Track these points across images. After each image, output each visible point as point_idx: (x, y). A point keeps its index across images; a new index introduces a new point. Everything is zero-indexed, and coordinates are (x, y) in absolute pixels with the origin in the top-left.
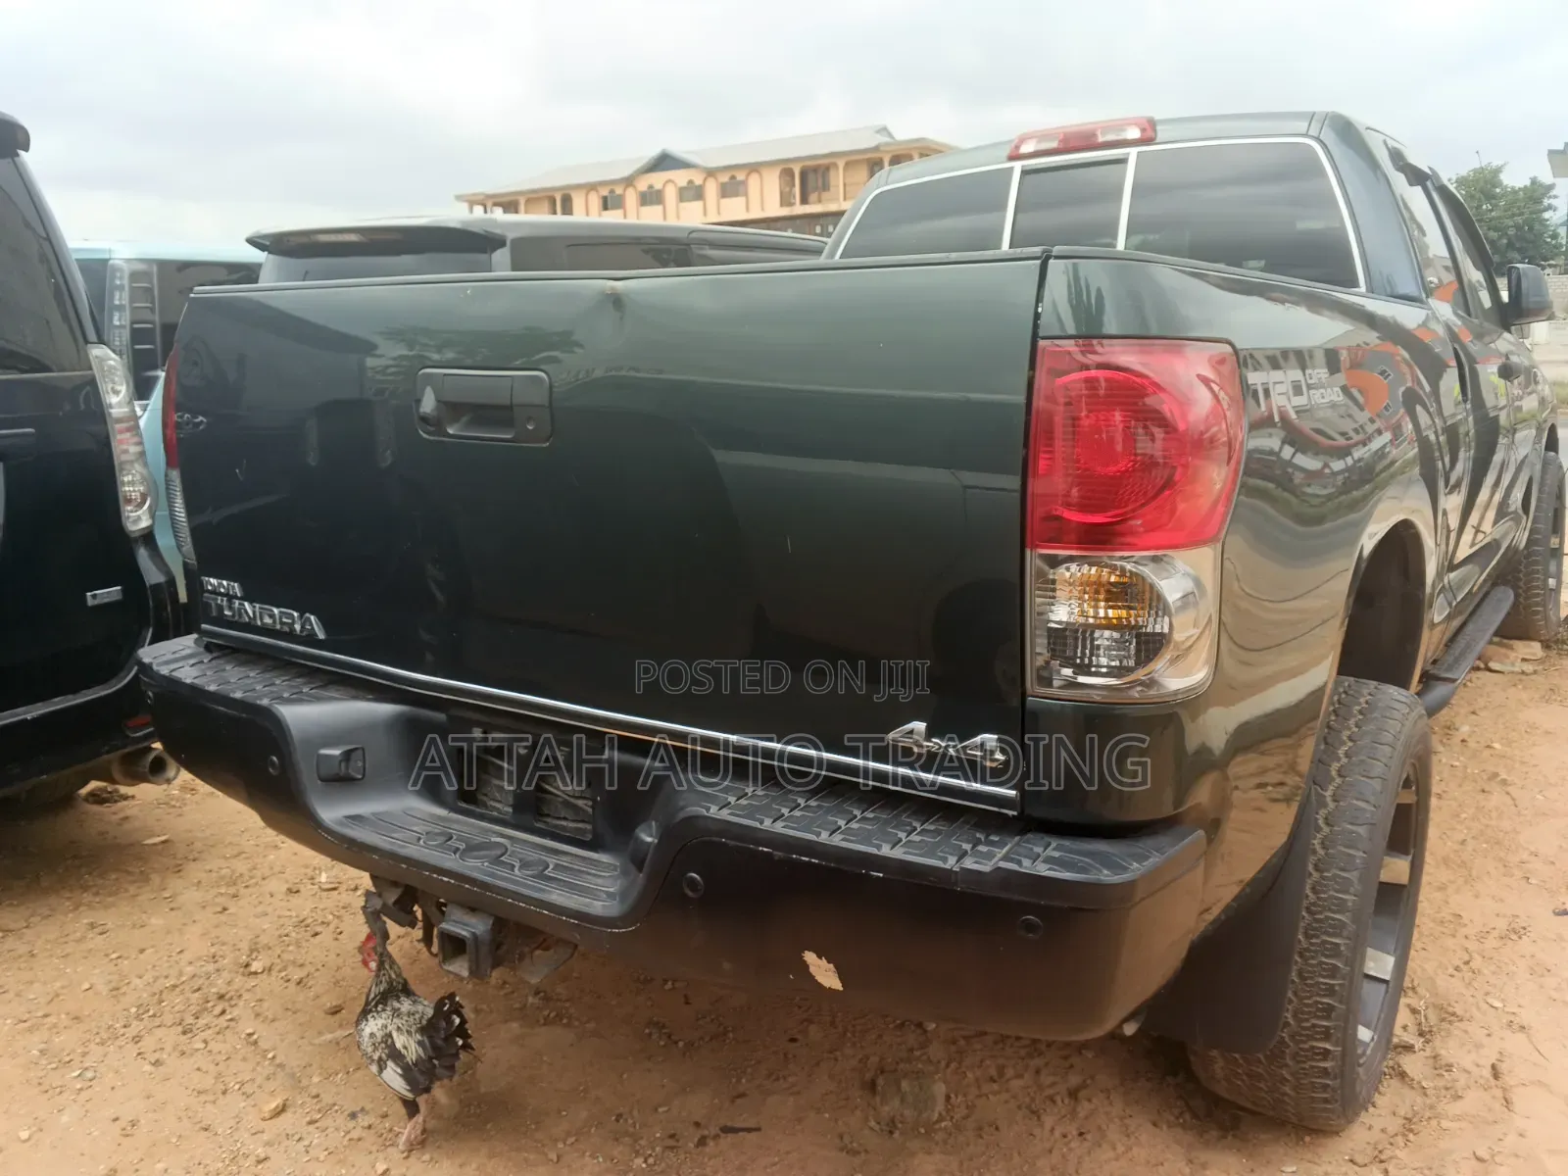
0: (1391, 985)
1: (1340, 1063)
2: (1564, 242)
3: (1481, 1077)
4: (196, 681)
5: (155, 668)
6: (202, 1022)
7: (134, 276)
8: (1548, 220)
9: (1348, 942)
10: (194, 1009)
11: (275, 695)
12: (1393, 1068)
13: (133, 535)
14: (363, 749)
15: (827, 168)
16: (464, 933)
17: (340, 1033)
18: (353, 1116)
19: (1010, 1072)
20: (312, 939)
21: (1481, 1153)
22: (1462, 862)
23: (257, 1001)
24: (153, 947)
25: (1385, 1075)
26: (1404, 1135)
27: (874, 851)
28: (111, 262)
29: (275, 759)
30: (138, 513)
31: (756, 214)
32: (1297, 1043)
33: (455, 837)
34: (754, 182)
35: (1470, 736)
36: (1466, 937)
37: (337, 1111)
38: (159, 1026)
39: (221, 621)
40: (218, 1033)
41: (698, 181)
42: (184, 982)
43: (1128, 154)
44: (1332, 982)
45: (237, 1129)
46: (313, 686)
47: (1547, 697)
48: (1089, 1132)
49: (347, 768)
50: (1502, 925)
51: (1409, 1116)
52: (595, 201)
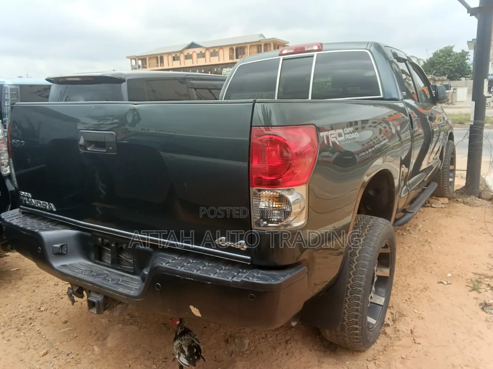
0: (383, 306)
1: (361, 331)
2: (472, 70)
3: (407, 333)
4: (17, 224)
5: (5, 220)
6: (24, 327)
7: (12, 90)
8: (467, 63)
9: (362, 296)
10: (21, 323)
11: (41, 228)
12: (383, 331)
13: (4, 176)
14: (67, 245)
15: (244, 48)
16: (95, 301)
17: (67, 329)
18: (68, 355)
19: (269, 336)
20: (61, 300)
21: (403, 357)
22: (413, 267)
23: (41, 320)
24: (10, 303)
25: (381, 333)
26: (383, 352)
27: (208, 276)
28: (4, 85)
29: (40, 248)
30: (6, 169)
31: (222, 62)
32: (348, 326)
33: (93, 271)
34: (221, 52)
35: (422, 228)
36: (410, 291)
37: (63, 354)
38: (10, 329)
39: (25, 205)
40: (28, 330)
41: (203, 52)
42: (19, 314)
43: (314, 54)
44: (358, 308)
45: (32, 360)
46: (53, 225)
47: (447, 215)
48: (289, 353)
49: (62, 251)
50: (422, 287)
51: (386, 345)
52: (171, 58)
